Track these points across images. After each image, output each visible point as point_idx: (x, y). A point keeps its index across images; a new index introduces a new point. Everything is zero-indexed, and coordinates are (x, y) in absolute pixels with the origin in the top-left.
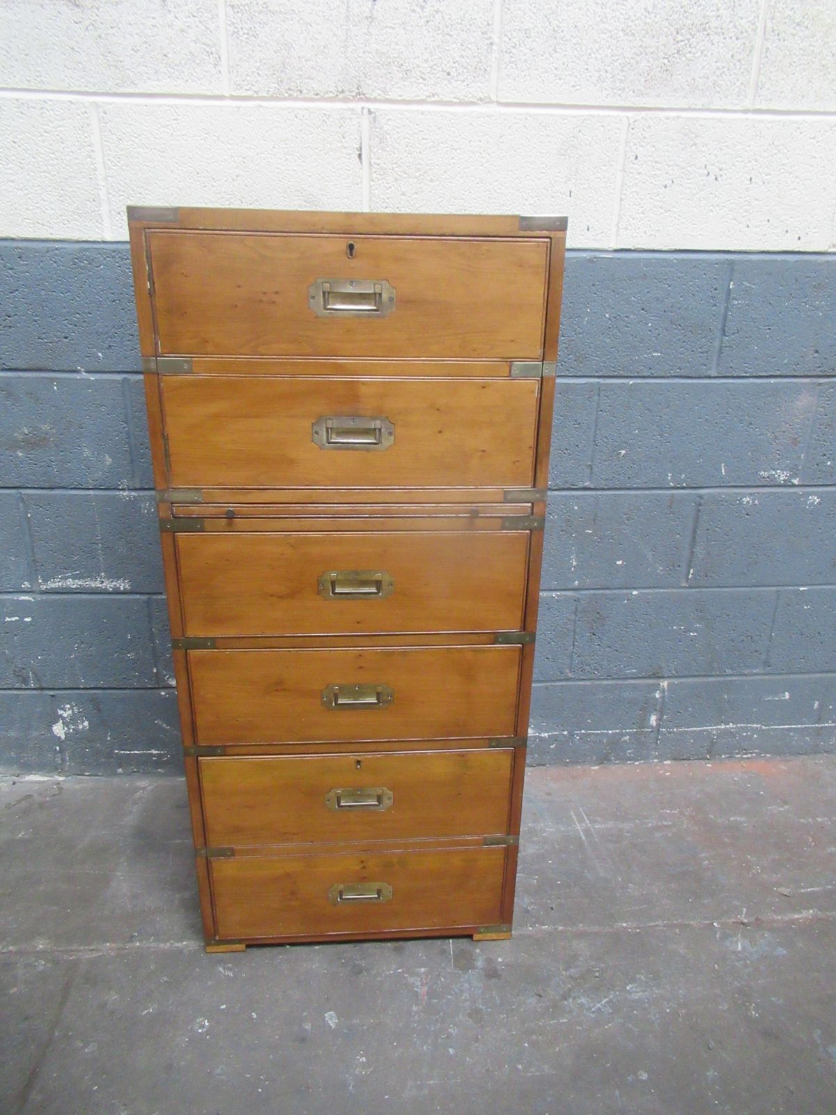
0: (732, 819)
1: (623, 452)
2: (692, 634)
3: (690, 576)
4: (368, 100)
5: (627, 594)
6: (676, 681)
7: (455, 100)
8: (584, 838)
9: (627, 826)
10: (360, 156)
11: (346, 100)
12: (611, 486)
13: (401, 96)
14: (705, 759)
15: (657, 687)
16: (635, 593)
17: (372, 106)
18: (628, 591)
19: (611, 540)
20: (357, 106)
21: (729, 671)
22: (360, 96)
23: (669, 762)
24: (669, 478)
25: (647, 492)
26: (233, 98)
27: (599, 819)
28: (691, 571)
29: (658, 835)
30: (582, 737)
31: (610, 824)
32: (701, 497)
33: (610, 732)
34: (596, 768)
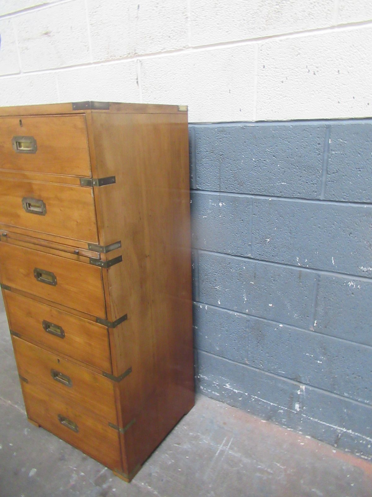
0: (313, 490)
1: (268, 240)
2: (319, 362)
3: (315, 325)
4: (139, 56)
5: (276, 325)
6: (311, 388)
7: (173, 50)
8: (217, 454)
9: (246, 460)
10: (137, 82)
11: (131, 57)
12: (263, 259)
13: (151, 51)
14: (333, 446)
15: (299, 388)
16: (281, 325)
17: (140, 58)
18: (278, 324)
19: (265, 291)
20: (135, 59)
21: (346, 394)
22: (136, 55)
23: (309, 437)
24: (298, 260)
25: (285, 266)
26: (95, 63)
27: (235, 449)
28: (316, 322)
29: (258, 474)
30: (256, 400)
31: (238, 455)
32: (319, 276)
33: (272, 404)
34: (264, 421)
